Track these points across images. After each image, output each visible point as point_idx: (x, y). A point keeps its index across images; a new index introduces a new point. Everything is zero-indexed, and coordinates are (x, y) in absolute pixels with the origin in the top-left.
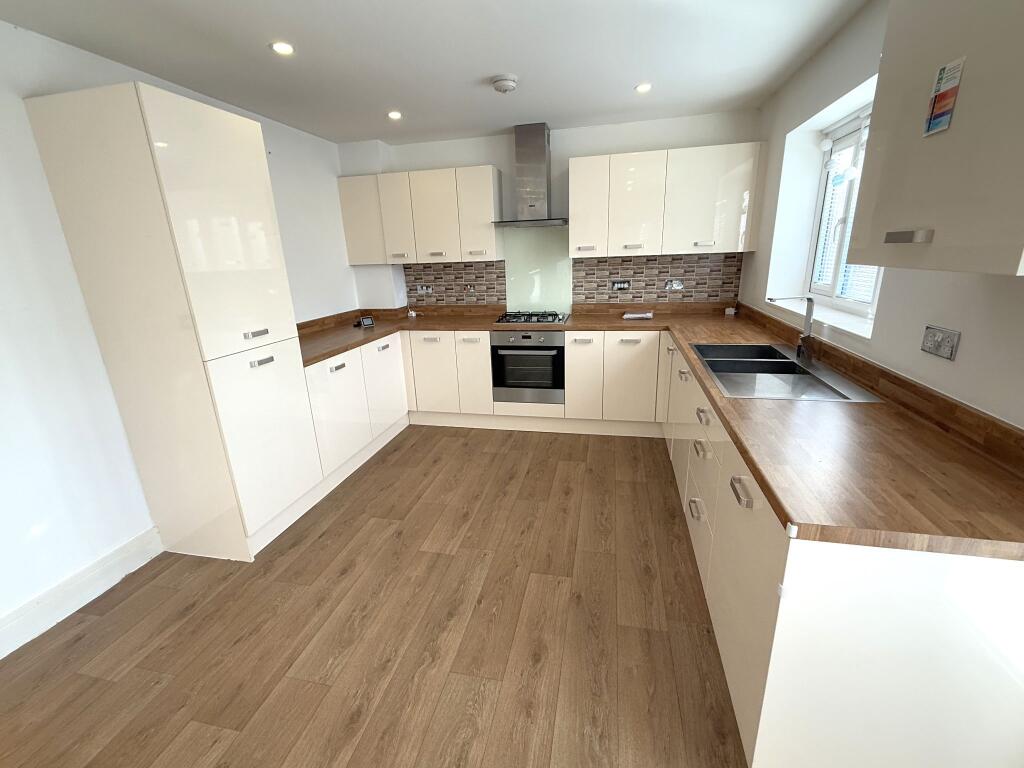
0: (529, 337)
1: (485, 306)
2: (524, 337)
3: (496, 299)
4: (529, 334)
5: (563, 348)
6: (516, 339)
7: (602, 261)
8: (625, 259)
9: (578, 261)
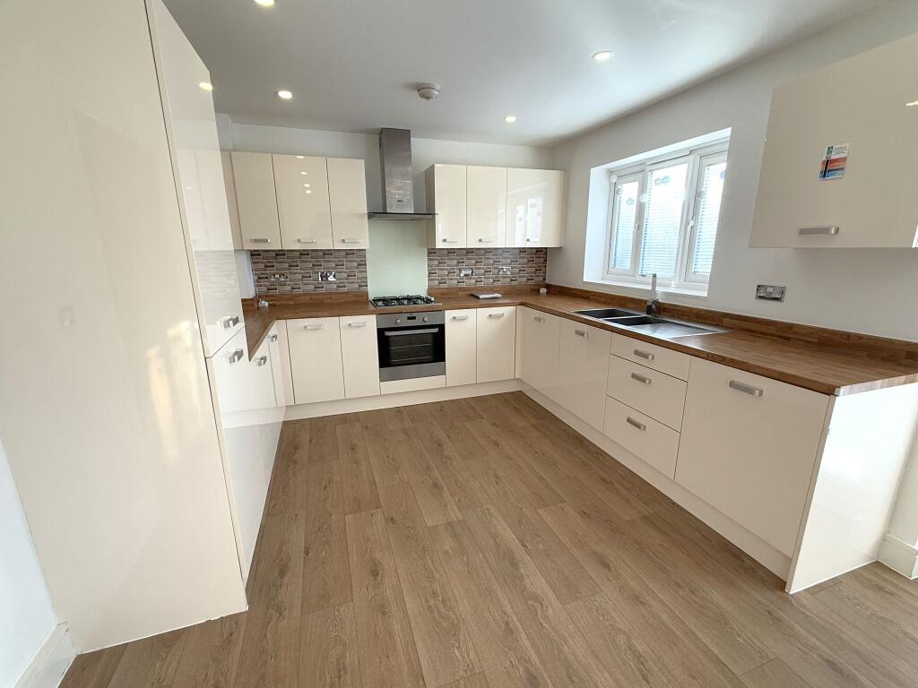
0: (414, 318)
1: (347, 293)
2: (409, 318)
3: (357, 286)
4: (414, 315)
5: (443, 325)
6: (402, 321)
7: (451, 251)
8: (469, 251)
9: (432, 252)
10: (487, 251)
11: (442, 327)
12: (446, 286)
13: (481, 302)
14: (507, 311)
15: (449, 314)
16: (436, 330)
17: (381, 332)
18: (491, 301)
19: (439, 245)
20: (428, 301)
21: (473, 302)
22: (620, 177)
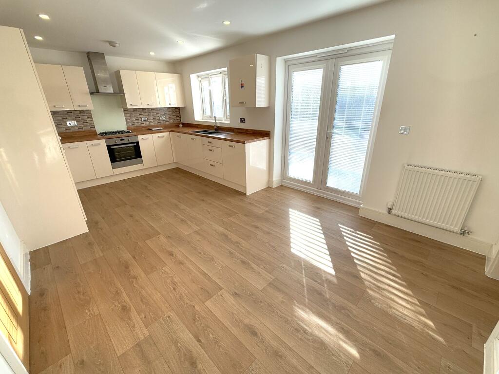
0: (124, 140)
2: (121, 140)
3: (89, 127)
4: (123, 138)
6: (118, 141)
7: (135, 110)
8: (144, 109)
9: (126, 110)
10: (153, 109)
11: (138, 143)
12: (135, 125)
13: (153, 131)
14: (166, 134)
15: (140, 138)
16: (135, 144)
17: (109, 147)
18: (158, 131)
19: (129, 107)
20: (128, 132)
21: (150, 131)
22: (202, 78)
